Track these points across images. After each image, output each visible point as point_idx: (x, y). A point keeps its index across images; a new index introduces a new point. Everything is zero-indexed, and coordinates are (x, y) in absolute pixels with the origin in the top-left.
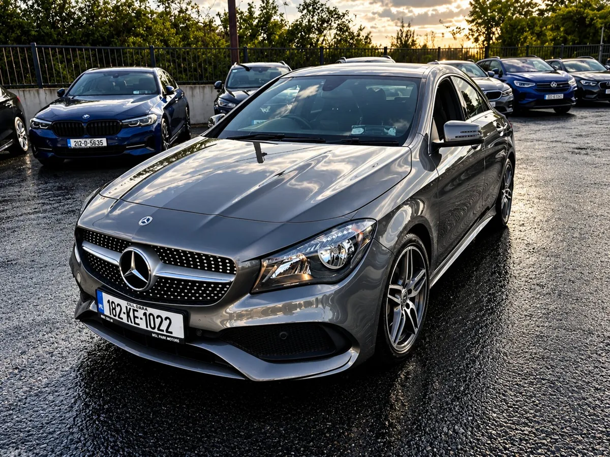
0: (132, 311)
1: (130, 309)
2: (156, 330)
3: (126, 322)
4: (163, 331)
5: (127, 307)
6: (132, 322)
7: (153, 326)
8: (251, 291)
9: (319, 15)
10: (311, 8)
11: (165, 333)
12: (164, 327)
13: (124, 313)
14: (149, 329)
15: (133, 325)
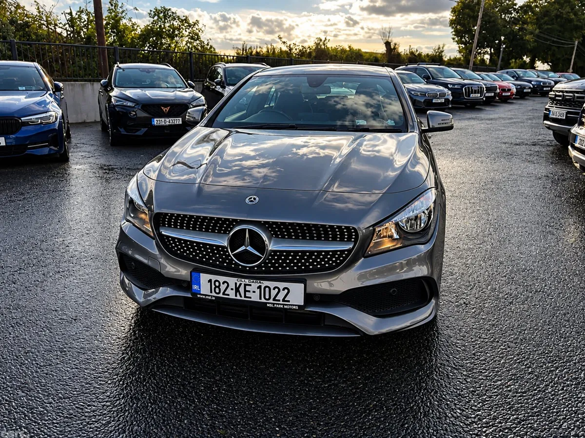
0: (243, 286)
1: (240, 284)
2: (271, 301)
3: (234, 297)
4: (279, 301)
5: (236, 284)
6: (241, 296)
7: (267, 297)
8: (364, 255)
9: (170, 23)
10: (161, 15)
11: (281, 302)
12: (280, 297)
13: (232, 289)
14: (263, 300)
15: (243, 298)
